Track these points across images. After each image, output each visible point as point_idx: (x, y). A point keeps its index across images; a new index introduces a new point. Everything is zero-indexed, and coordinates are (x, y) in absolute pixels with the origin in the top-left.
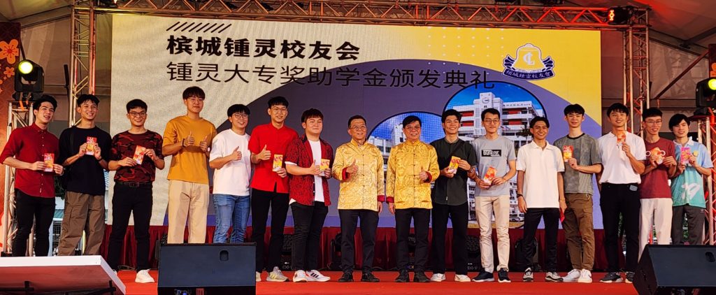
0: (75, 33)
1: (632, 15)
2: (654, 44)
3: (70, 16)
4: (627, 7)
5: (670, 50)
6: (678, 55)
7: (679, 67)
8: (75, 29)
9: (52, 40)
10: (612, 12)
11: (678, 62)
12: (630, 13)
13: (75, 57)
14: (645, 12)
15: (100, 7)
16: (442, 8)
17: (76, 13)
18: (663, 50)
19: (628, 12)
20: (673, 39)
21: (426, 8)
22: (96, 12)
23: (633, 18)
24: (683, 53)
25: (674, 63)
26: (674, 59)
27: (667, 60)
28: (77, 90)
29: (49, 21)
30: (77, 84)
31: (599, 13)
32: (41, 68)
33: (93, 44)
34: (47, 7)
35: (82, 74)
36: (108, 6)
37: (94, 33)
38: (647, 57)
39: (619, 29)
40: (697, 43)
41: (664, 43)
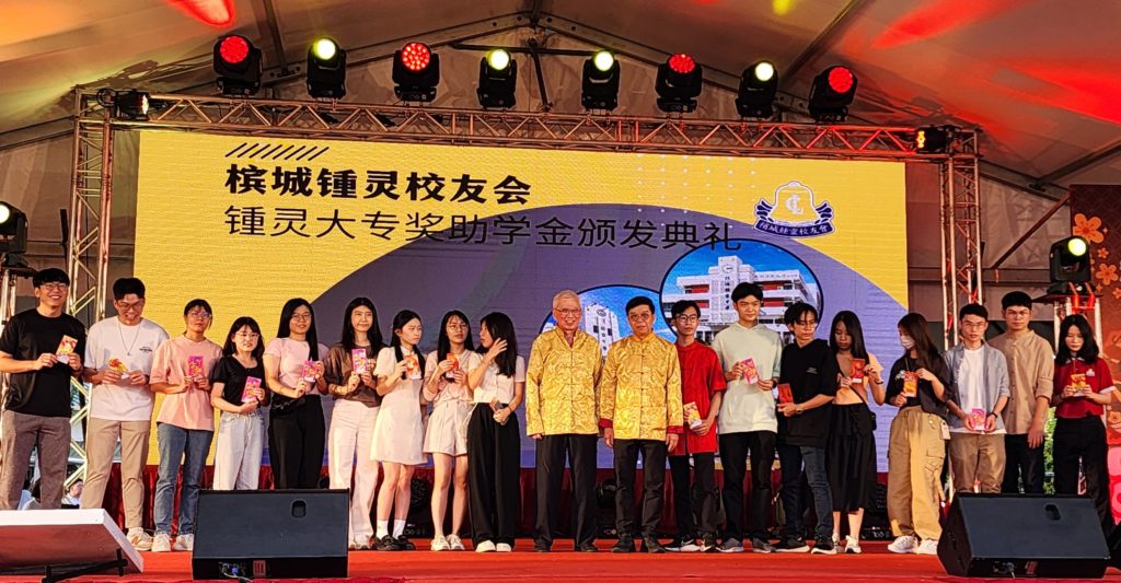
0: (80, 160)
1: (952, 139)
2: (989, 183)
3: (71, 133)
4: (945, 127)
5: (1014, 192)
6: (1026, 200)
7: (1028, 219)
8: (80, 154)
9: (43, 169)
10: (921, 134)
11: (1026, 212)
12: (950, 136)
13: (78, 198)
14: (972, 135)
15: (121, 119)
16: (659, 125)
17: (82, 128)
18: (1003, 193)
19: (947, 134)
20: (1020, 177)
21: (634, 124)
22: (113, 127)
23: (954, 144)
24: (1034, 198)
25: (1019, 213)
26: (1020, 206)
27: (1010, 207)
28: (81, 248)
29: (41, 140)
30: (81, 239)
31: (902, 135)
32: (24, 215)
33: (108, 177)
34: (36, 120)
35: (89, 224)
36: (133, 119)
37: (109, 160)
38: (977, 204)
39: (933, 161)
40: (1055, 182)
41: (1004, 183)
